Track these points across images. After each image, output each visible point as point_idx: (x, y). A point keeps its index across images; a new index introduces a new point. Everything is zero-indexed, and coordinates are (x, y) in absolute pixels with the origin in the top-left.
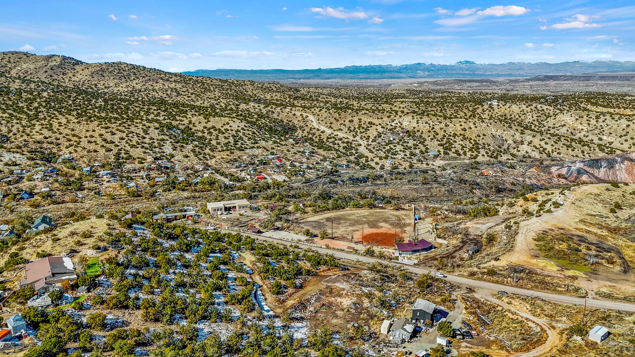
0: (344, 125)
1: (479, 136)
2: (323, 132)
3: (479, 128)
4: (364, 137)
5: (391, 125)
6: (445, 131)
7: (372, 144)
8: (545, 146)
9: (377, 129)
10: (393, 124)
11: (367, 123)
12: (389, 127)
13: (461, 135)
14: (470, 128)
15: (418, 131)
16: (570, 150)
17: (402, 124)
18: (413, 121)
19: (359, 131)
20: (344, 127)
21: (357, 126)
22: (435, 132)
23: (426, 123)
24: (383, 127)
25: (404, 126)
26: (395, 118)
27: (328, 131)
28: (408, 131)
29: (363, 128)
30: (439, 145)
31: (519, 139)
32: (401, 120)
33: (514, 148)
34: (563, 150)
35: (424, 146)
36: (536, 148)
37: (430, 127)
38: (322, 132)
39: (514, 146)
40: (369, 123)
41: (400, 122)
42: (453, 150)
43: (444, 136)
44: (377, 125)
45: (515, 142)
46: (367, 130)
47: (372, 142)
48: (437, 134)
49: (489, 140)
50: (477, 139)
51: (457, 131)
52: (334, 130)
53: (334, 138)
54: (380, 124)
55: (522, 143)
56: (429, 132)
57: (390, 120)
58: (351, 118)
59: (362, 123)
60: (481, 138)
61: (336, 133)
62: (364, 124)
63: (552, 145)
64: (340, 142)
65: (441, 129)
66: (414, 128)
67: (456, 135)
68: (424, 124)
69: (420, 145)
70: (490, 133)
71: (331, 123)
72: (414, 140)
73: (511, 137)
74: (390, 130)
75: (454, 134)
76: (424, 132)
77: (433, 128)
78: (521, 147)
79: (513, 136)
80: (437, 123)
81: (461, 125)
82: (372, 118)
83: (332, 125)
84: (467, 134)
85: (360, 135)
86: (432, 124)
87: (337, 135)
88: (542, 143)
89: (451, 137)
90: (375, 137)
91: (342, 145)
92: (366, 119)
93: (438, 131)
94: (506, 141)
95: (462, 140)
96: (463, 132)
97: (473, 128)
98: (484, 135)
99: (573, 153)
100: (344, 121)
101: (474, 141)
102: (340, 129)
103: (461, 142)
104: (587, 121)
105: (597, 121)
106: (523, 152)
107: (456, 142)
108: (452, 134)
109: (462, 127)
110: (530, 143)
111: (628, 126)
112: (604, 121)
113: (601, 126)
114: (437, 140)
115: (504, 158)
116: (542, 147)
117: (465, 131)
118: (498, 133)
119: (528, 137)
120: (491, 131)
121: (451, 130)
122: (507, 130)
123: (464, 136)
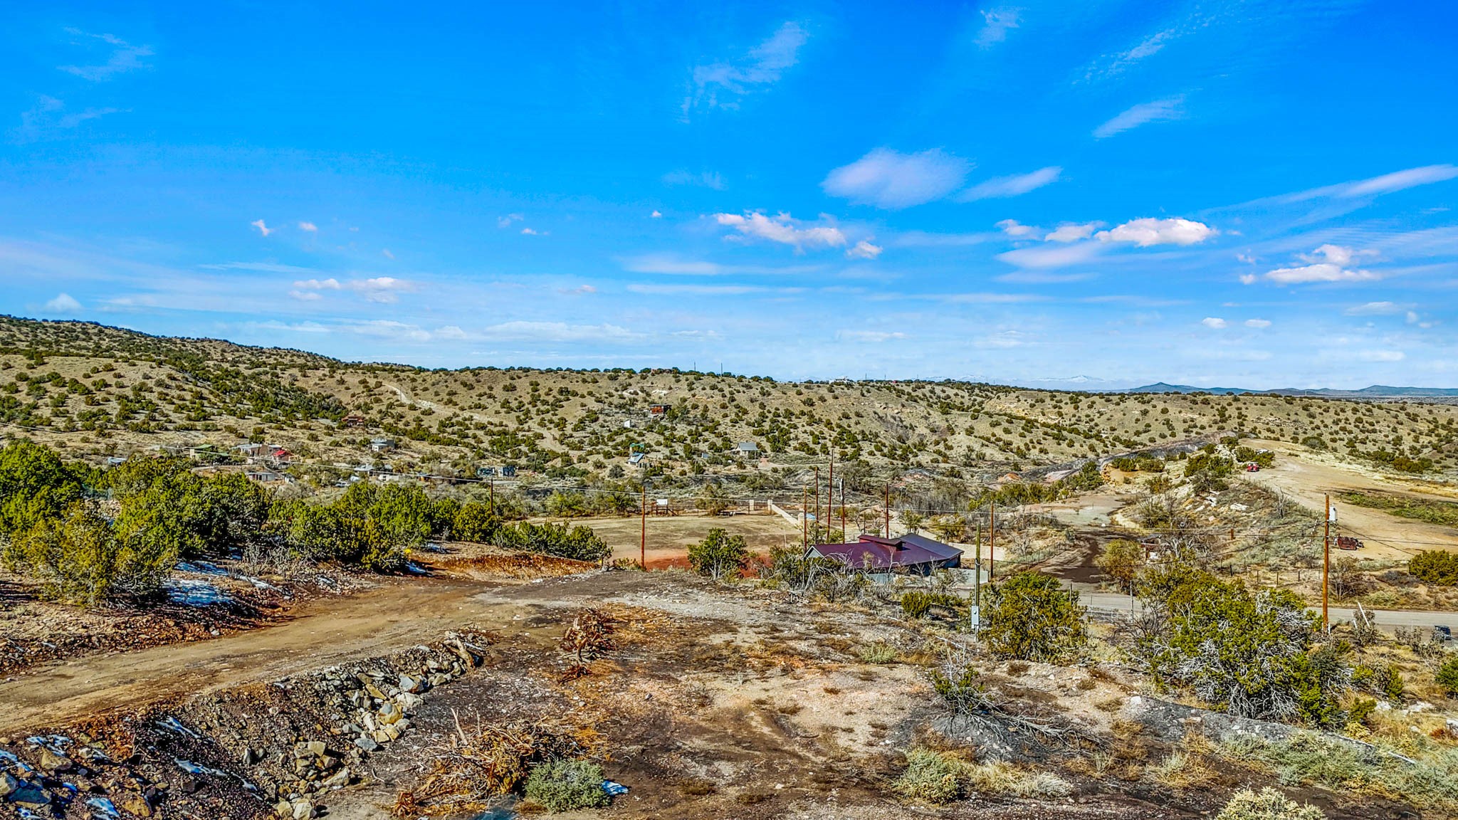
0: (490, 396)
1: (848, 418)
2: (429, 413)
3: (842, 400)
4: (551, 422)
5: (622, 397)
6: (763, 406)
7: (575, 434)
8: (1007, 437)
9: (583, 405)
10: (625, 393)
11: (555, 393)
12: (616, 400)
13: (803, 413)
14: (823, 399)
15: (695, 407)
16: (1064, 445)
17: (649, 395)
18: (678, 385)
19: (533, 411)
20: (491, 400)
21: (527, 399)
22: (737, 407)
23: (713, 388)
24: (599, 401)
25: (654, 398)
26: (630, 381)
27: (446, 412)
28: (667, 408)
29: (545, 403)
30: (755, 433)
31: (944, 425)
32: (646, 384)
33: (937, 443)
34: (1050, 444)
35: (719, 435)
36: (988, 440)
37: (724, 396)
38: (423, 413)
39: (935, 437)
40: (561, 392)
41: (643, 391)
42: (793, 443)
43: (763, 416)
44: (583, 396)
45: (933, 431)
46: (556, 405)
47: (575, 430)
48: (746, 412)
49: (875, 427)
50: (844, 423)
51: (792, 405)
52: (462, 409)
53: (459, 423)
54: (590, 394)
55: (951, 430)
56: (724, 407)
57: (616, 384)
58: (508, 382)
59: (542, 392)
60: (852, 421)
61: (467, 414)
62: (547, 394)
63: (1022, 435)
64: (480, 433)
65: (752, 401)
66: (684, 400)
67: (792, 414)
68: (708, 391)
69: (706, 433)
70: (871, 411)
71: (452, 393)
72: (690, 424)
73: (923, 420)
74: (621, 407)
75: (786, 411)
76: (710, 407)
77: (733, 400)
78: (951, 440)
79: (926, 418)
80: (741, 389)
81: (800, 393)
82: (567, 381)
83: (454, 399)
84: (818, 411)
85: (537, 419)
86: (727, 390)
87: (471, 418)
88: (999, 431)
89: (780, 419)
90: (582, 421)
91: (486, 439)
92: (550, 384)
93: (745, 405)
94: (912, 428)
95: (810, 425)
96: (807, 409)
97: (830, 400)
98: (858, 415)
99: (1072, 450)
100: (491, 388)
101: (839, 426)
102: (478, 406)
103: (809, 428)
104: (1055, 407)
105: (1076, 408)
106: (960, 450)
107: (796, 427)
108: (782, 411)
109: (803, 398)
110: (970, 431)
111: (1145, 413)
112: (1090, 407)
113: (1087, 416)
114: (748, 424)
115: (924, 458)
116: (999, 440)
117: (812, 405)
118: (889, 412)
119: (962, 419)
120: (873, 407)
121: (776, 404)
122: (909, 405)
123: (812, 416)
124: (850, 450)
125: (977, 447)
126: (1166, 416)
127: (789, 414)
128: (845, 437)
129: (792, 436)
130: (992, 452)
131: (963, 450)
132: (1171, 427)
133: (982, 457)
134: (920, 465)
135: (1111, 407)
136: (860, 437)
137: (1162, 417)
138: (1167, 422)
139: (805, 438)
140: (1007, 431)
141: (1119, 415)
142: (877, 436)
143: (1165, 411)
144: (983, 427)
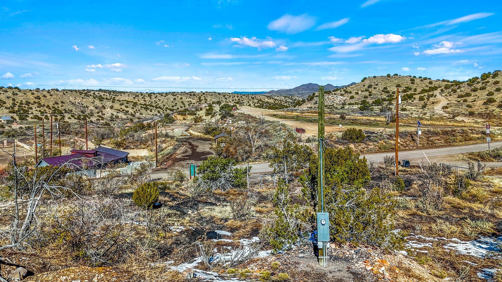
1: (57, 104)
3: (54, 96)
6: (14, 100)
8: (127, 109)
13: (35, 102)
14: (45, 96)
16: (149, 111)
30: (10, 112)
31: (101, 105)
33: (98, 113)
34: (143, 111)
36: (119, 110)
39: (97, 111)
42: (31, 116)
43: (14, 104)
45: (96, 108)
48: (5, 103)
49: (70, 107)
50: (56, 106)
51: (29, 99)
55: (104, 107)
60: (60, 105)
63: (133, 108)
65: (8, 98)
67: (30, 103)
70: (68, 101)
73: (92, 104)
75: (26, 102)
78: (104, 111)
79: (93, 103)
80: (2, 93)
81: (33, 94)
84: (43, 101)
88: (123, 107)
89: (23, 105)
93: (4, 100)
94: (87, 107)
95: (39, 107)
96: (37, 101)
97: (49, 97)
98: (62, 102)
101: (53, 107)
103: (38, 109)
104: (143, 98)
105: (151, 98)
106: (108, 115)
107: (31, 108)
108: (24, 102)
109: (35, 96)
110: (112, 107)
111: (175, 99)
112: (156, 98)
113: (155, 101)
114: (6, 108)
115: (94, 119)
116: (124, 110)
117: (40, 99)
118: (77, 101)
119: (108, 103)
120: (69, 99)
121: (21, 99)
122: (86, 98)
123: (40, 104)
124: (59, 117)
125: (115, 113)
126: (182, 100)
127: (28, 103)
128: (55, 111)
129: (30, 112)
130: (121, 115)
131: (109, 115)
132: (184, 104)
133: (117, 117)
134: (91, 122)
135: (163, 97)
136: (64, 112)
137: (180, 101)
138: (182, 102)
139: (35, 113)
140: (127, 107)
141: (166, 100)
142: (71, 111)
143: (181, 98)
144: (117, 106)
